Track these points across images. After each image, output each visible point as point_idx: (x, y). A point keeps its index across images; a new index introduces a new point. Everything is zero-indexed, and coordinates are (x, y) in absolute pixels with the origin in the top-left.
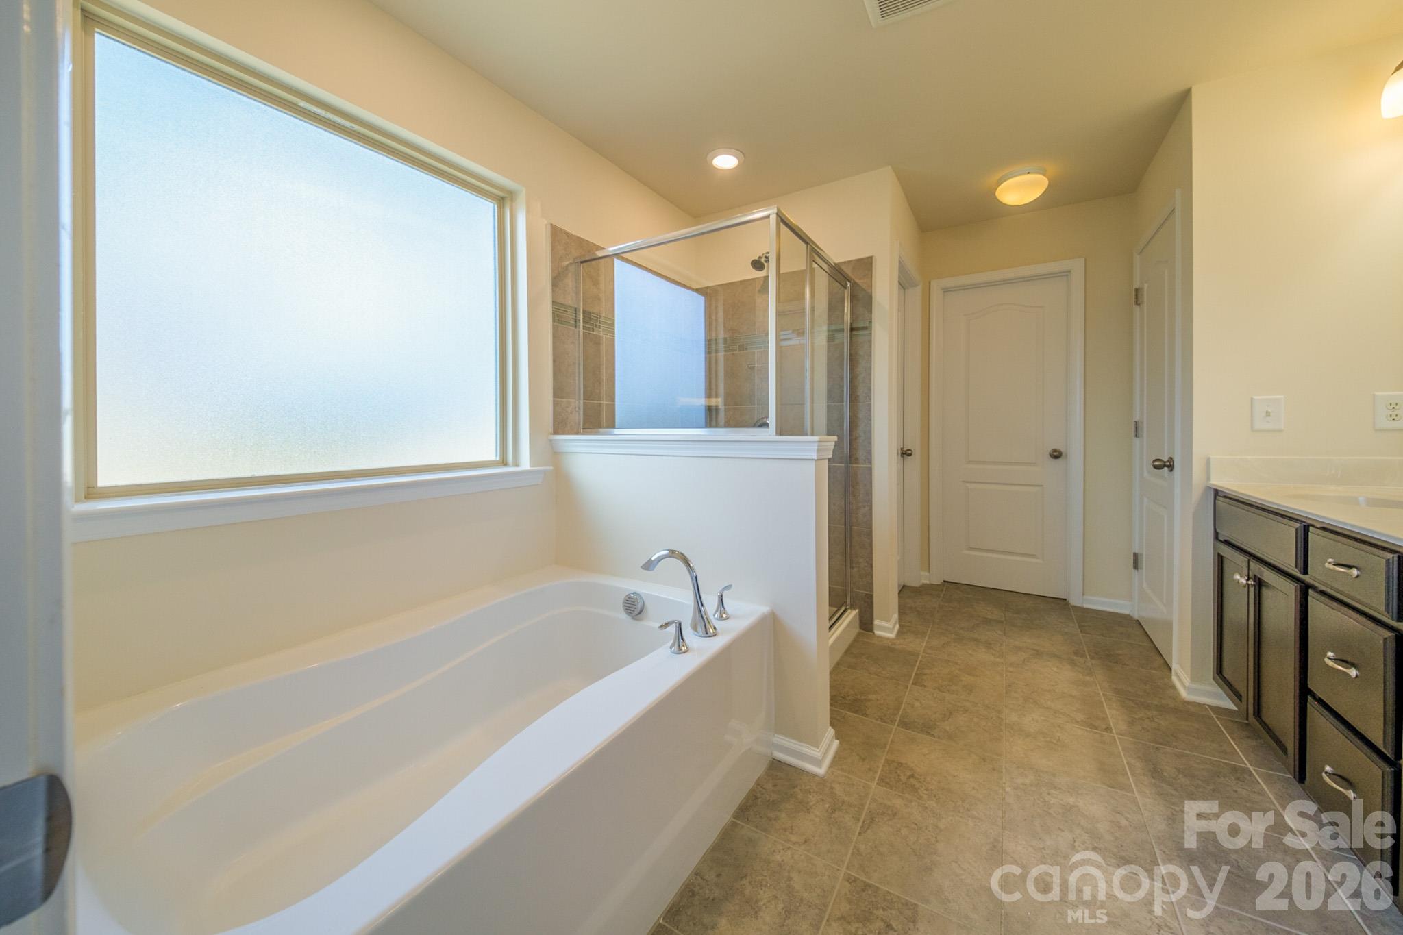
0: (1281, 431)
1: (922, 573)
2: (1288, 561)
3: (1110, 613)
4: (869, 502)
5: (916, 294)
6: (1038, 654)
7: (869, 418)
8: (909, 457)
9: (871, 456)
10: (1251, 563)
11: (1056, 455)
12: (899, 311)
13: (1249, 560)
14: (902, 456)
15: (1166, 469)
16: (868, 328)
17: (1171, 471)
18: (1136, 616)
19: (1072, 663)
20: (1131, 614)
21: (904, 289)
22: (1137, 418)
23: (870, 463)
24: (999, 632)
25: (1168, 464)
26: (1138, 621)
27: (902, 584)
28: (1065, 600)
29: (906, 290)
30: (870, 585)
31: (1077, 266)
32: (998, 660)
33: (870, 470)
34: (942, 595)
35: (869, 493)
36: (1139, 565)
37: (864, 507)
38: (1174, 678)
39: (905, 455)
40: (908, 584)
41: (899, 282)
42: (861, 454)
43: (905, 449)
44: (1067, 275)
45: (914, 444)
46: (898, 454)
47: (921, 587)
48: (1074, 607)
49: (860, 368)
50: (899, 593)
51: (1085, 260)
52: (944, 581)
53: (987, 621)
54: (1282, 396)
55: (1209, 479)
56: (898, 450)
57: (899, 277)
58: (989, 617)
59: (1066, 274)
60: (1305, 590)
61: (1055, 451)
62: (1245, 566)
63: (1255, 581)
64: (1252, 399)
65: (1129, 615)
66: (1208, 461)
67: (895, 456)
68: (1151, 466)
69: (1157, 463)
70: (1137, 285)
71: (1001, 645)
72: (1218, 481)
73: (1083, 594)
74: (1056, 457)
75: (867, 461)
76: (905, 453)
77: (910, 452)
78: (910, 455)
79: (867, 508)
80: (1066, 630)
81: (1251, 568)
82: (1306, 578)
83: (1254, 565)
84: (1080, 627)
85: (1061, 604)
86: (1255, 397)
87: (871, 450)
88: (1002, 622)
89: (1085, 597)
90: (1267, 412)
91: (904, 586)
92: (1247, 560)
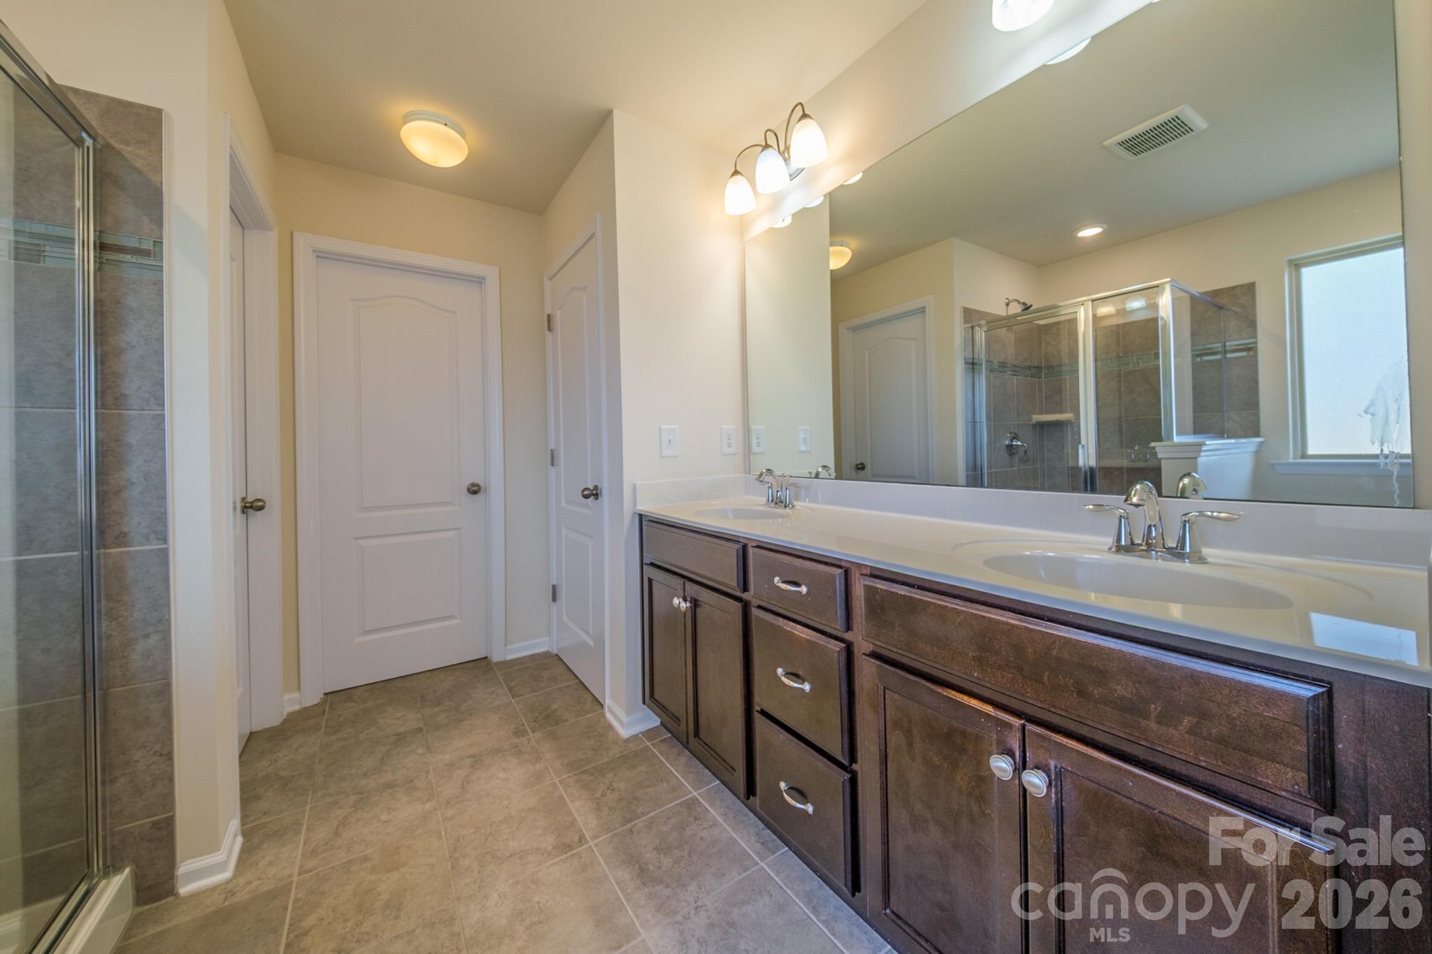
0: (677, 457)
1: (286, 697)
2: (730, 580)
3: (532, 657)
4: (163, 627)
5: (266, 245)
6: (477, 761)
7: (158, 444)
8: (259, 512)
9: (165, 525)
10: (686, 585)
11: (474, 490)
12: (232, 259)
13: (684, 583)
14: (243, 512)
15: (592, 497)
16: (152, 253)
17: (597, 499)
18: (555, 651)
19: (517, 752)
20: (550, 650)
21: (243, 228)
22: (552, 446)
23: (165, 540)
24: (420, 751)
25: (595, 492)
26: (557, 655)
27: (249, 732)
28: (486, 657)
29: (246, 231)
30: (168, 800)
31: (491, 274)
32: (428, 806)
33: (163, 558)
34: (324, 724)
35: (161, 604)
36: (557, 597)
37: (147, 636)
38: (608, 715)
39: (250, 511)
40: (257, 727)
41: (231, 207)
42: (135, 522)
43: (250, 499)
44: (481, 283)
45: (268, 486)
46: (235, 509)
47: (285, 721)
48: (497, 664)
49: (131, 336)
50: (240, 756)
51: (500, 269)
52: (325, 694)
53: (400, 739)
54: (676, 427)
55: (635, 504)
56: (235, 503)
57: (232, 198)
58: (402, 729)
59: (480, 281)
60: (746, 606)
61: (473, 485)
62: (680, 588)
63: (691, 603)
64: (660, 428)
65: (548, 652)
66: (635, 486)
67: (228, 516)
68: (581, 496)
69: (586, 493)
70: (548, 311)
71: (428, 772)
72: (645, 507)
73: (506, 645)
74: (475, 492)
75: (153, 536)
76: (251, 507)
77: (260, 504)
78: (261, 508)
79: (154, 639)
80: (497, 703)
81: (686, 590)
82: (745, 596)
83: (689, 585)
84: (510, 689)
85: (481, 666)
86: (662, 427)
87: (165, 513)
88: (421, 730)
89: (507, 647)
90: (669, 440)
91: (251, 733)
92: (682, 582)
